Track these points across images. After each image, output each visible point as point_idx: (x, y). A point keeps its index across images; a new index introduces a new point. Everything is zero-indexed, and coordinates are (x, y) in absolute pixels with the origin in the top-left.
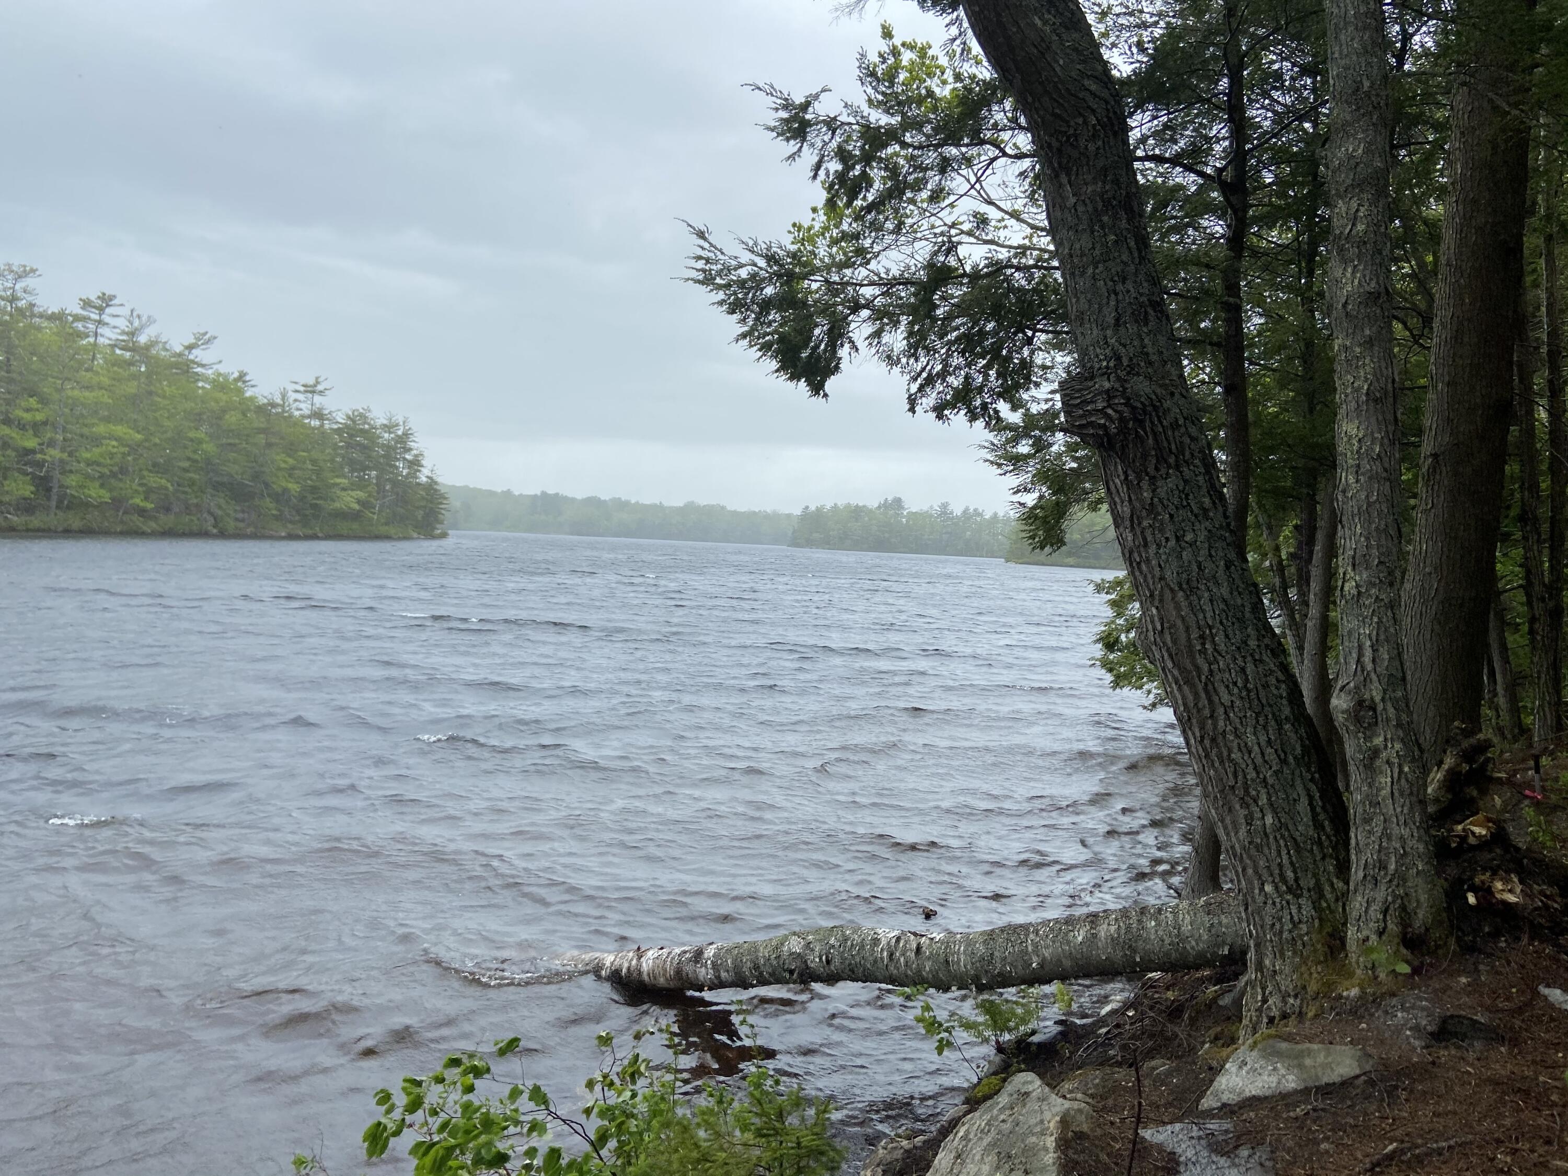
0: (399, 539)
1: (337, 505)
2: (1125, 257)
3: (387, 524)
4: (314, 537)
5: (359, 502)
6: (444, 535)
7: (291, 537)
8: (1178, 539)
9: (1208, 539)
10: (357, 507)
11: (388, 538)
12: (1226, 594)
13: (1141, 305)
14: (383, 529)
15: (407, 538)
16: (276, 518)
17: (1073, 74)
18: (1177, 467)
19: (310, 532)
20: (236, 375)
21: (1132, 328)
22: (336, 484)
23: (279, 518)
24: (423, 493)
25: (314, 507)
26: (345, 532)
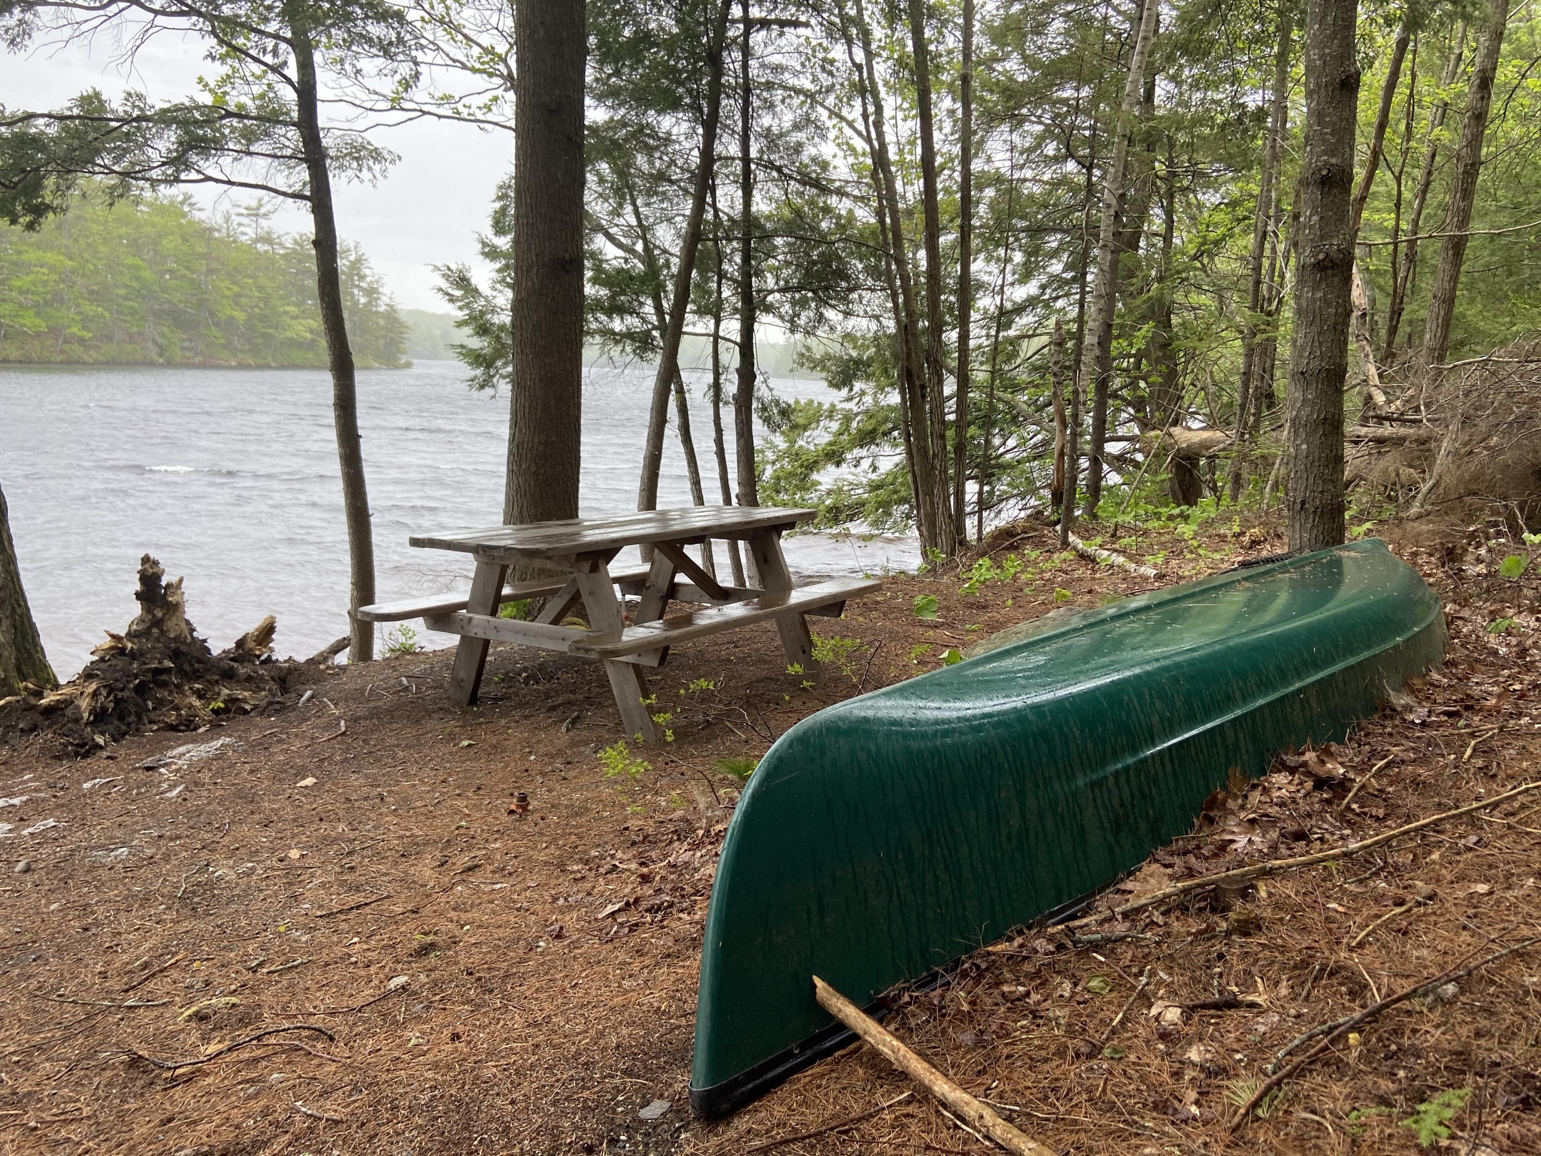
1: (288, 334)
4: (268, 367)
5: (311, 331)
7: (243, 367)
10: (308, 335)
15: (366, 368)
16: (225, 347)
19: (262, 362)
20: (181, 198)
22: (286, 313)
23: (227, 346)
24: (382, 322)
25: (264, 335)
26: (299, 362)
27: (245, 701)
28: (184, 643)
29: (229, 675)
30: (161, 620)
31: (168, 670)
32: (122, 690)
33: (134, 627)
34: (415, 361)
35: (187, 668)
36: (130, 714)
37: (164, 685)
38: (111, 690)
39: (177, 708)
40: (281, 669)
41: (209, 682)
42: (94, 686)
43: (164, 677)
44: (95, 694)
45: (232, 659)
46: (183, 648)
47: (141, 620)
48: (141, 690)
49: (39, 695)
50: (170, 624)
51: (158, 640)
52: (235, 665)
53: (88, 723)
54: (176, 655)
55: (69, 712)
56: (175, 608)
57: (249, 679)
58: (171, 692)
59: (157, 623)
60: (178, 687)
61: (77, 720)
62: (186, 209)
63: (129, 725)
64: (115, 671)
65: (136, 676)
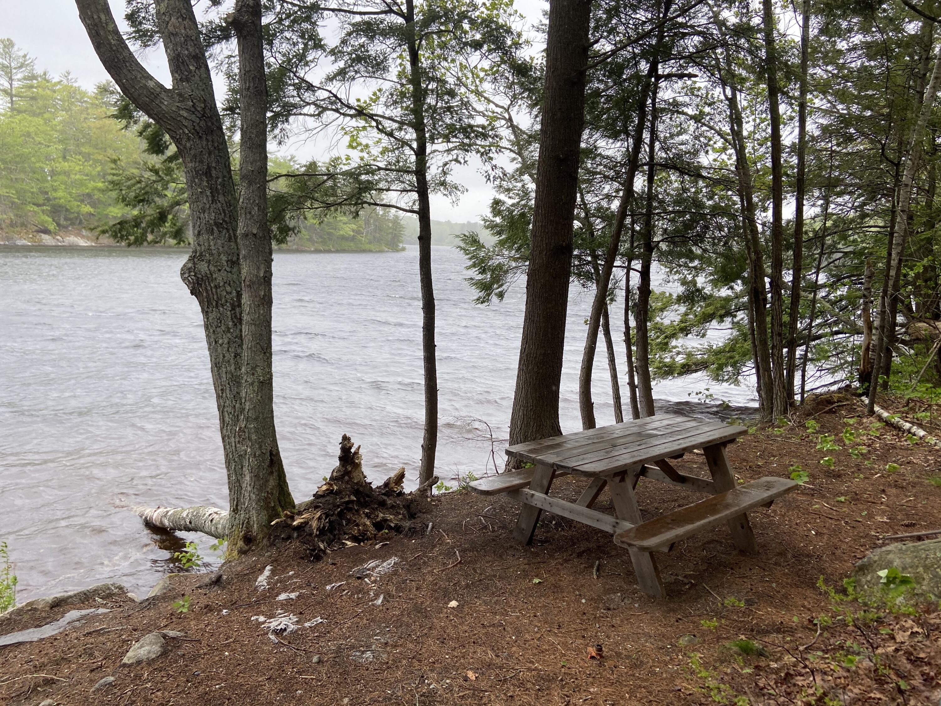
0: (377, 252)
1: (341, 233)
2: (205, 201)
3: (370, 243)
4: (329, 251)
5: (353, 231)
6: (403, 249)
7: (317, 251)
8: (216, 342)
9: (229, 343)
10: (352, 233)
11: (370, 251)
12: (233, 370)
13: (211, 225)
14: (367, 247)
15: (381, 251)
16: (308, 240)
17: (174, 109)
18: (217, 306)
19: (327, 248)
20: (289, 158)
21: (205, 236)
22: (341, 221)
23: (310, 240)
24: (391, 225)
25: (329, 234)
26: (346, 248)
27: (391, 521)
28: (361, 486)
29: (382, 504)
30: (350, 472)
31: (352, 502)
32: (332, 515)
33: (335, 474)
34: (407, 246)
35: (362, 500)
36: (335, 529)
37: (350, 510)
38: (327, 516)
39: (357, 525)
40: (407, 500)
41: (373, 509)
42: (319, 514)
43: (350, 506)
44: (319, 519)
45: (384, 494)
46: (361, 489)
47: (339, 471)
48: (341, 515)
49: (292, 518)
50: (354, 474)
51: (347, 483)
52: (385, 498)
53: (316, 535)
54: (357, 493)
55: (307, 529)
56: (358, 466)
57: (393, 507)
58: (354, 514)
59: (347, 473)
60: (357, 511)
61: (311, 534)
62: (292, 164)
63: (335, 536)
64: (329, 504)
65: (338, 506)
